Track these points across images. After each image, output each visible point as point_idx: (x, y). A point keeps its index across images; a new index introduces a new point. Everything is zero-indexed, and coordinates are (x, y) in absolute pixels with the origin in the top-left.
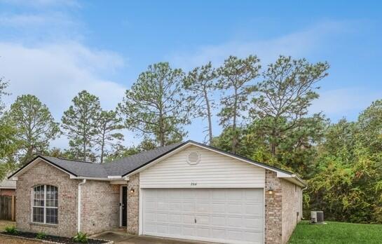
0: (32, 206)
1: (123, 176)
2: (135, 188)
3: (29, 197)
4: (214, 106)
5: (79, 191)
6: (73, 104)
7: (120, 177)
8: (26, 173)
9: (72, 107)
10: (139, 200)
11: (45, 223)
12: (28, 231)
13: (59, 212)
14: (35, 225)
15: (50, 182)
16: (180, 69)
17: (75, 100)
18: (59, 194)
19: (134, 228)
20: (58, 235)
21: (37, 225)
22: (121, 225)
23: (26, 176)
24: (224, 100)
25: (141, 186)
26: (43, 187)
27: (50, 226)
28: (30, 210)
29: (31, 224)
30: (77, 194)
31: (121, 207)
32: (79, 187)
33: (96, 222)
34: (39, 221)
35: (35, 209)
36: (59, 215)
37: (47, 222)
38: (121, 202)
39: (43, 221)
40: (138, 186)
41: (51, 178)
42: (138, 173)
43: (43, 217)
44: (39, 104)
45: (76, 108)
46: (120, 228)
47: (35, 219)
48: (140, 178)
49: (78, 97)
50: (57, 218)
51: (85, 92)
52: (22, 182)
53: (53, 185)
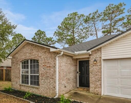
0: (21, 74)
1: (87, 51)
2: (98, 59)
3: (19, 68)
4: (99, 30)
5: (57, 62)
6: (35, 35)
7: (85, 52)
8: (17, 53)
9: (35, 36)
10: (101, 68)
11: (29, 85)
12: (19, 89)
13: (40, 78)
14: (23, 86)
15: (33, 57)
16: (83, 14)
17: (36, 34)
18: (40, 64)
19: (97, 89)
20: (39, 95)
21: (24, 86)
22: (78, 86)
23: (17, 55)
24: (104, 27)
25: (103, 58)
26: (28, 61)
27: (33, 88)
28: (20, 76)
29: (20, 85)
30: (55, 64)
31: (78, 74)
32: (57, 59)
33: (66, 85)
34: (25, 83)
35: (23, 75)
36: (40, 80)
37: (31, 84)
38: (78, 71)
39: (28, 83)
40: (101, 57)
41: (33, 54)
42: (101, 48)
43: (28, 81)
44: (22, 37)
45: (36, 37)
46: (78, 88)
47: (23, 82)
48: (102, 52)
49: (37, 32)
50: (38, 82)
51: (40, 30)
52: (14, 59)
53: (35, 59)
